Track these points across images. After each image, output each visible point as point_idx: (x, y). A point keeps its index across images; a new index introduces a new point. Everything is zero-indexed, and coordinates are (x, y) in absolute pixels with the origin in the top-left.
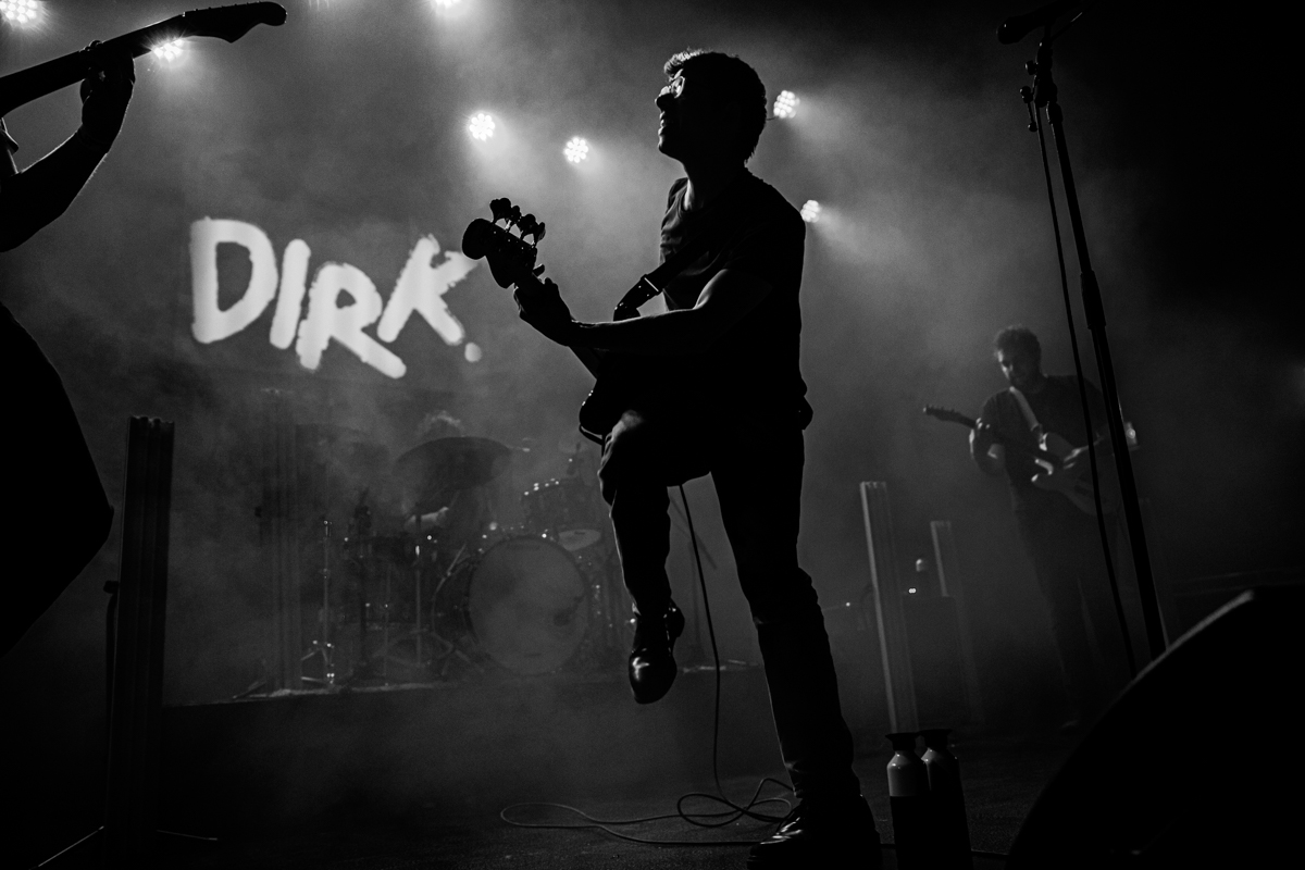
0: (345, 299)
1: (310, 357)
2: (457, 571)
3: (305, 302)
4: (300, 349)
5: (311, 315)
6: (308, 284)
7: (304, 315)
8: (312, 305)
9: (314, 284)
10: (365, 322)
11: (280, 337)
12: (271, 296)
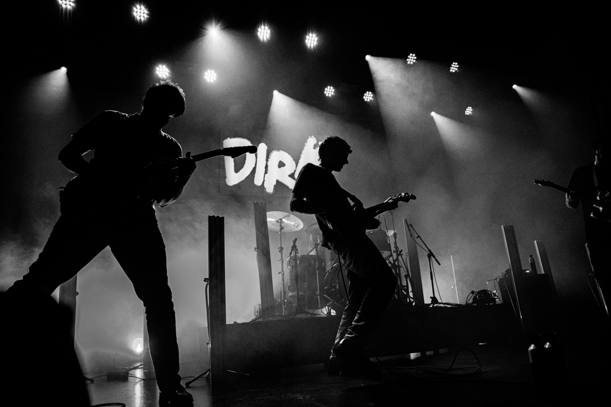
0: (281, 165)
1: (270, 188)
2: (333, 269)
3: (266, 167)
4: (265, 185)
5: (269, 172)
6: (267, 160)
7: (266, 172)
8: (269, 168)
9: (269, 160)
10: (290, 173)
11: (258, 181)
12: (254, 166)
